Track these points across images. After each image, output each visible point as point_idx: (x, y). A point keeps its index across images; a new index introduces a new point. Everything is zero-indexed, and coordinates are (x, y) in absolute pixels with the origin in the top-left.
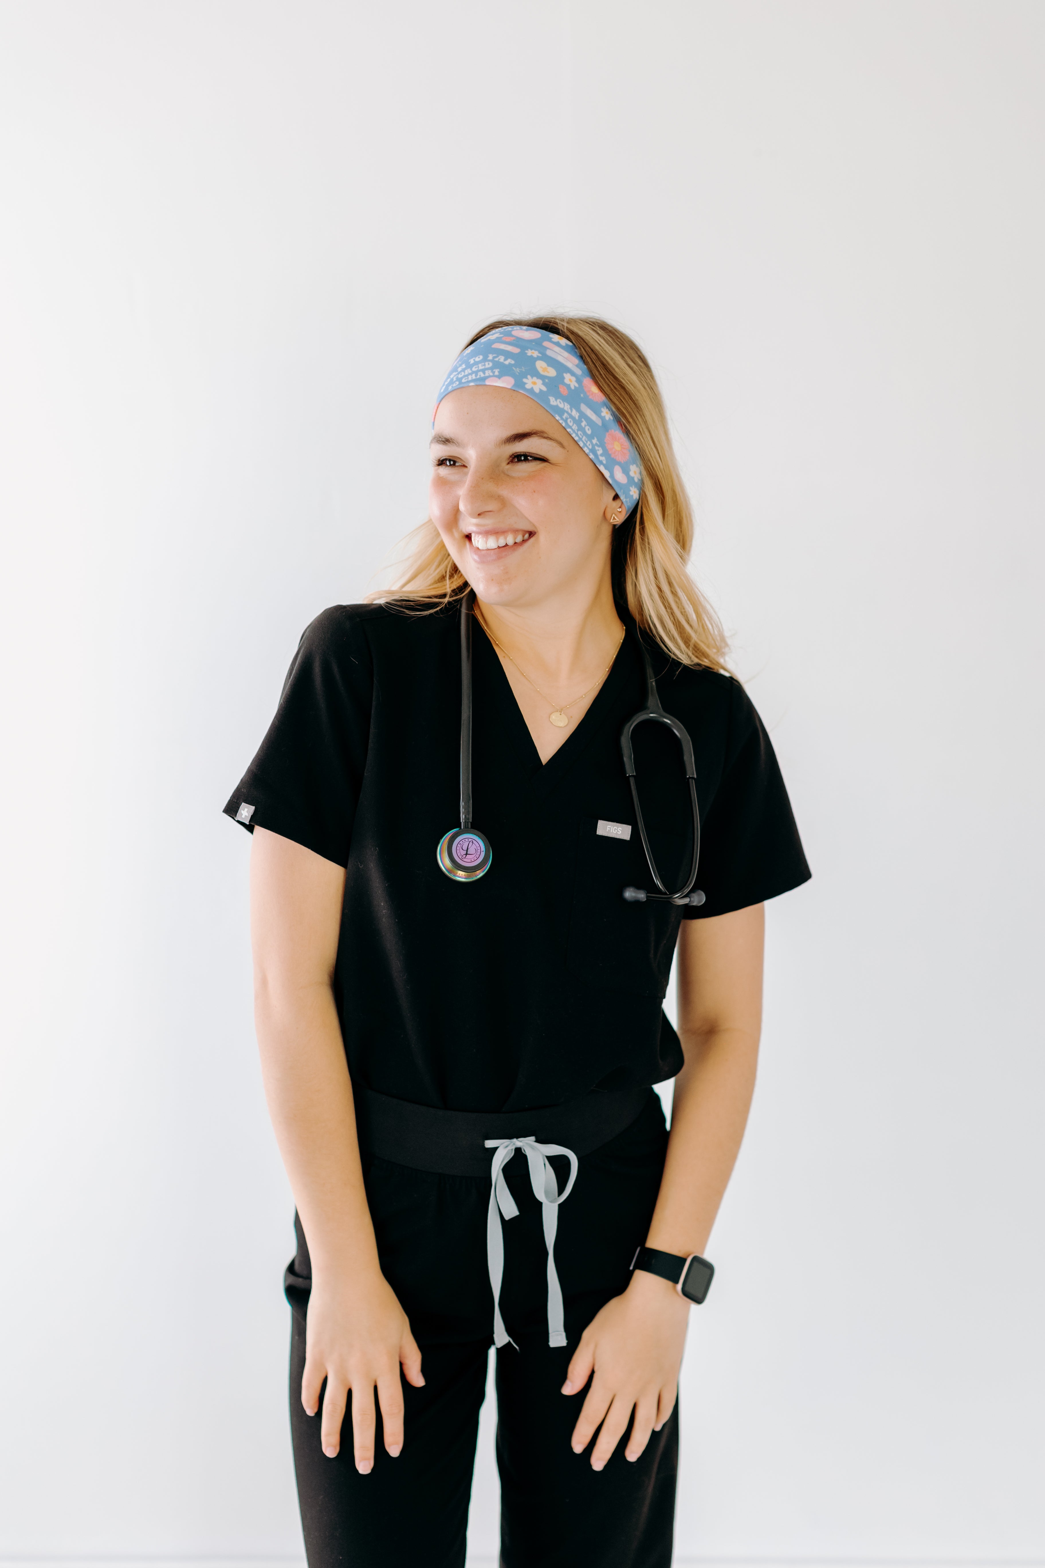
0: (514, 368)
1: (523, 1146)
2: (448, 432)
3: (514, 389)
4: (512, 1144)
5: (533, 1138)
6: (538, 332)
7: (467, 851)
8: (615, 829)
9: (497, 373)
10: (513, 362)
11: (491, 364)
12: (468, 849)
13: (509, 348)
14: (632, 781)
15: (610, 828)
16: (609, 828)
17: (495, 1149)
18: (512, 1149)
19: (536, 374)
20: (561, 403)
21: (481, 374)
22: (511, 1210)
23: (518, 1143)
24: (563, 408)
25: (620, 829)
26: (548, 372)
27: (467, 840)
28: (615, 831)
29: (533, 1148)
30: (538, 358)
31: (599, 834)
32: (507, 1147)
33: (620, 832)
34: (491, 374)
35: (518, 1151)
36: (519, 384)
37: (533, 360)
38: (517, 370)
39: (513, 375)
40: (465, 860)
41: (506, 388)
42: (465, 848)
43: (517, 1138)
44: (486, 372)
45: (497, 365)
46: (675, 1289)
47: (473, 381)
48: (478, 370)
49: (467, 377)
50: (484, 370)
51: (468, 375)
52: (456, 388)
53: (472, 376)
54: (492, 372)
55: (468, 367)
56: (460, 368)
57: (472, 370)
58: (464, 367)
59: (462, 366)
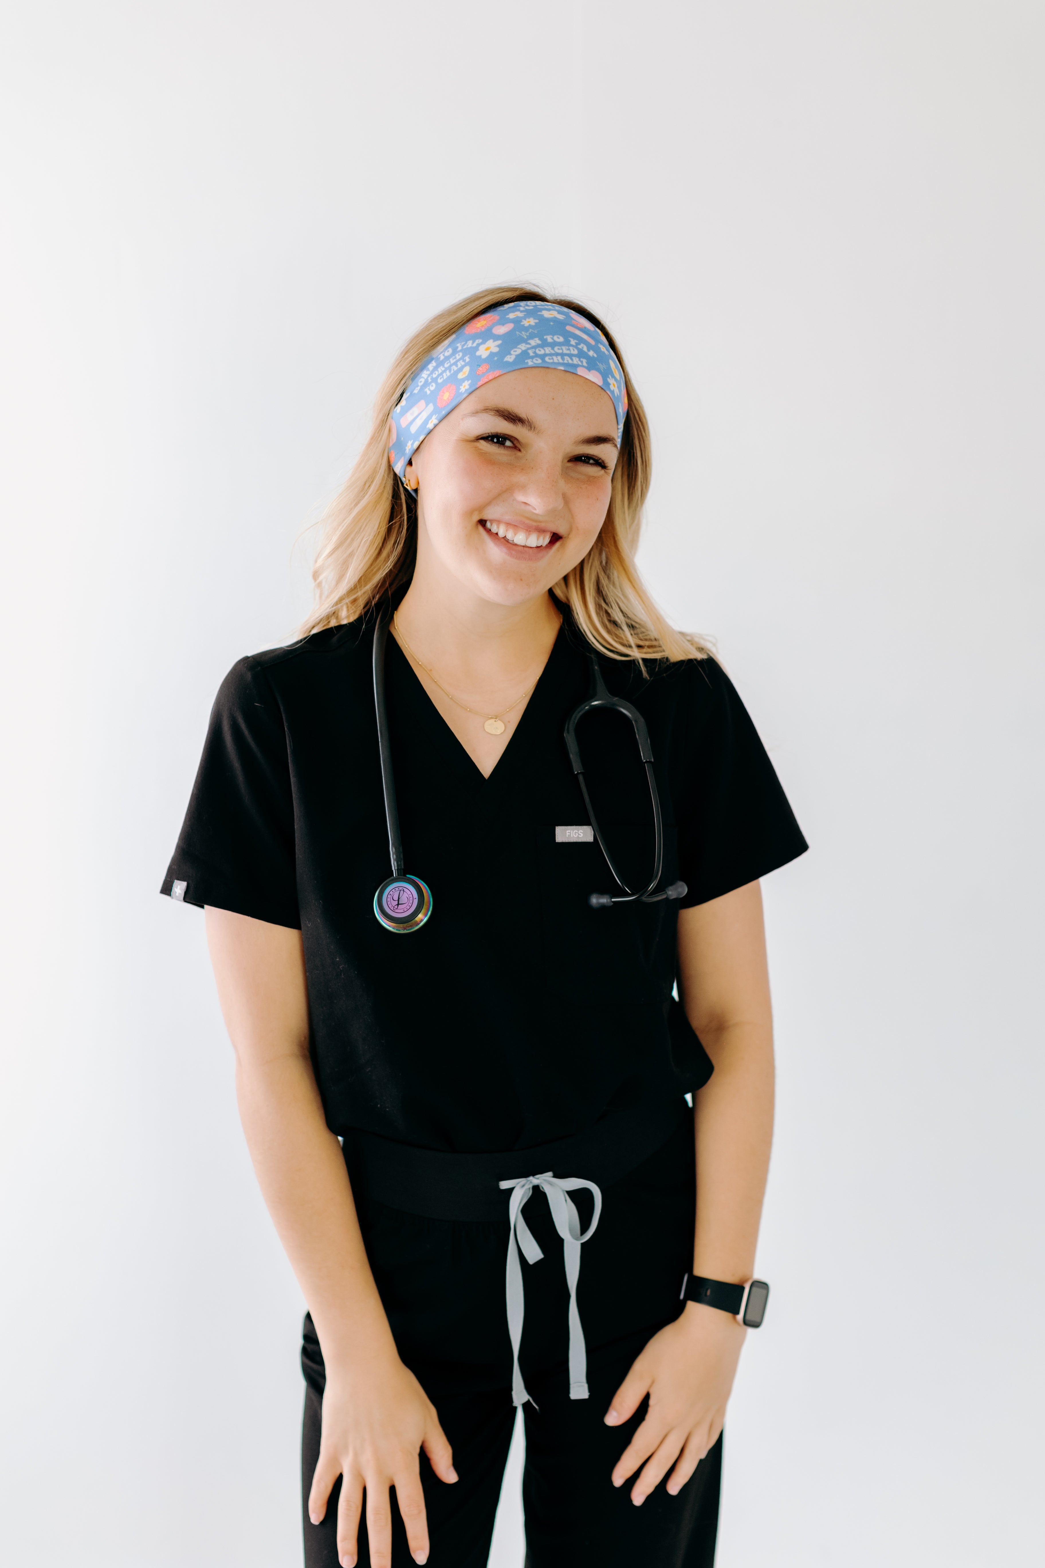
1: (541, 1183)
4: (529, 1182)
5: (550, 1174)
7: (398, 900)
8: (576, 833)
10: (595, 355)
12: (399, 898)
13: (585, 336)
14: (581, 778)
15: (570, 833)
16: (568, 832)
17: (511, 1190)
18: (529, 1188)
21: (567, 359)
22: (534, 1253)
23: (535, 1180)
25: (581, 832)
27: (397, 889)
28: (576, 835)
29: (551, 1184)
31: (559, 842)
32: (523, 1186)
33: (582, 835)
35: (536, 1189)
40: (396, 911)
42: (396, 898)
43: (534, 1175)
44: (574, 358)
46: (735, 1319)
47: (559, 364)
48: (562, 353)
49: (551, 357)
50: (571, 356)
51: (551, 355)
52: (540, 365)
53: (557, 358)
54: (580, 360)
55: (545, 343)
56: (534, 342)
57: (554, 351)
58: (539, 342)
59: (536, 341)
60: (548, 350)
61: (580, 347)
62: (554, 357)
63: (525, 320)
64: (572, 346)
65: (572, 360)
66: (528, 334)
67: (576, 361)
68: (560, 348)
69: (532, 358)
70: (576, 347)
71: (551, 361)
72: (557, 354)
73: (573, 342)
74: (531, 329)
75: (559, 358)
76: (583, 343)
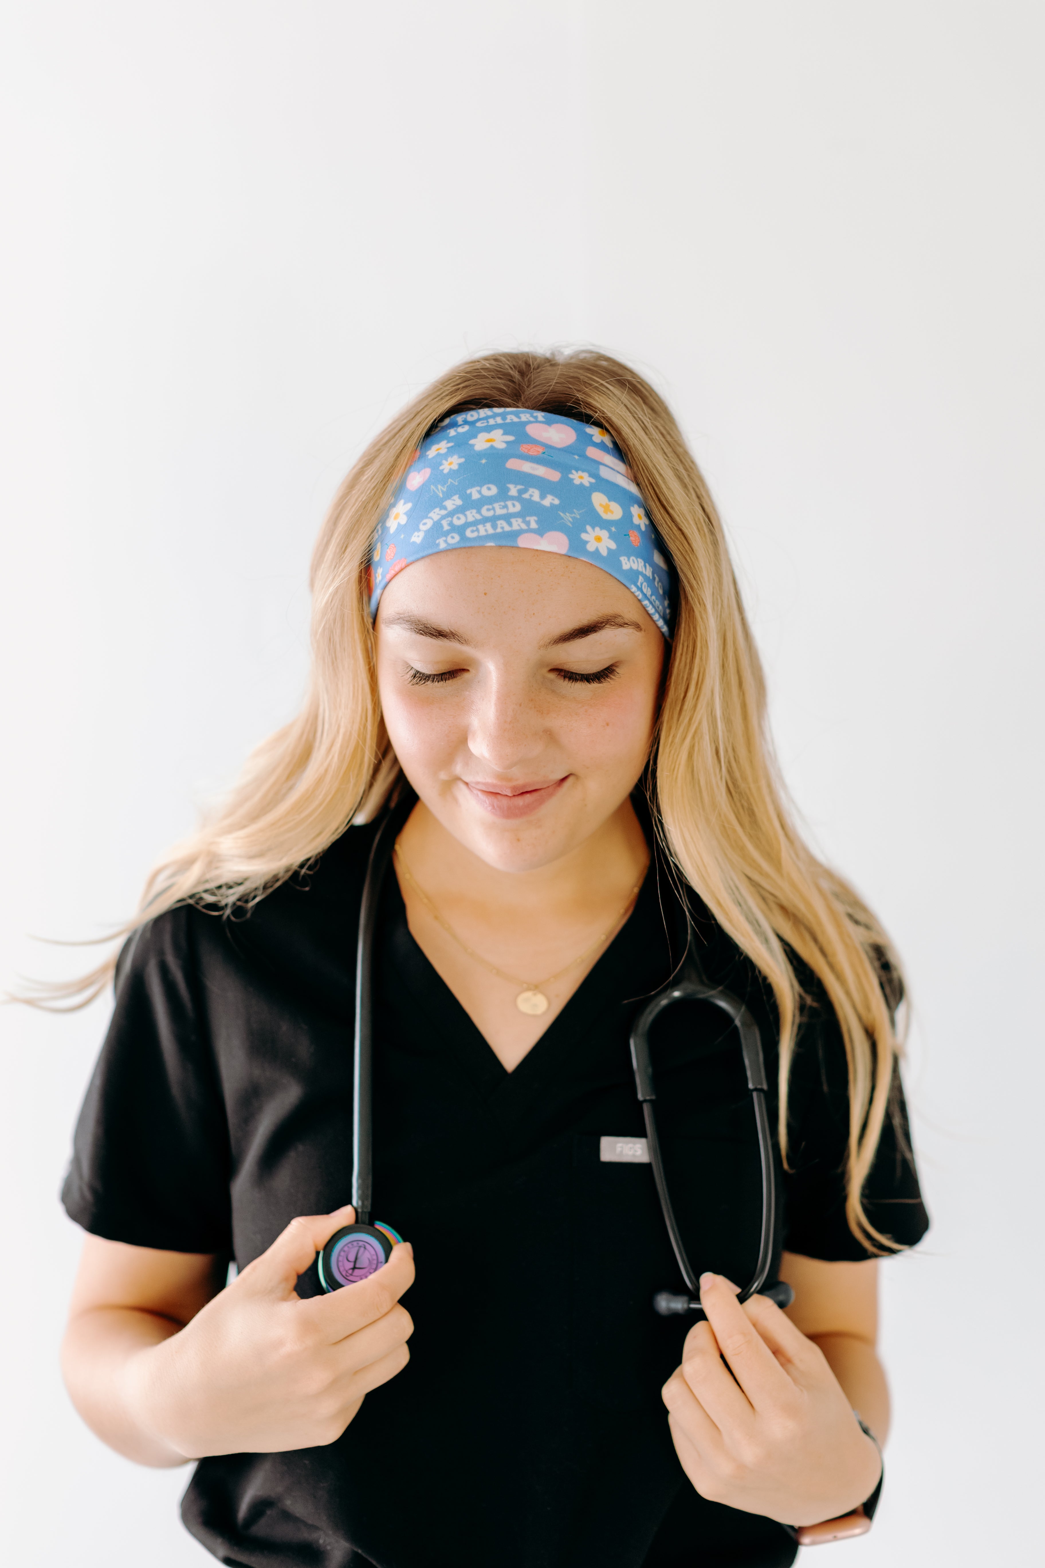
0: (562, 514)
2: (442, 621)
3: (570, 554)
6: (566, 424)
7: (355, 1262)
9: (534, 525)
10: (557, 502)
11: (518, 507)
12: (356, 1259)
13: (540, 471)
19: (598, 522)
20: (634, 562)
21: (502, 525)
24: (637, 570)
26: (612, 512)
27: (355, 1244)
30: (594, 488)
34: (524, 527)
36: (577, 545)
37: (585, 493)
38: (567, 518)
39: (563, 529)
40: (349, 1278)
41: (556, 553)
42: (352, 1257)
44: (513, 521)
45: (529, 508)
47: (488, 537)
48: (494, 515)
49: (475, 528)
50: (507, 518)
51: (475, 523)
52: (457, 546)
53: (484, 526)
54: (524, 522)
55: (468, 504)
56: (451, 504)
57: (481, 515)
58: (459, 502)
59: (454, 500)
60: (472, 515)
61: (526, 496)
62: (480, 527)
63: (447, 460)
64: (512, 498)
65: (510, 524)
66: (445, 490)
67: (517, 524)
68: (490, 507)
69: (446, 534)
70: (519, 498)
71: (475, 535)
72: (485, 520)
73: (513, 490)
74: (451, 479)
75: (488, 526)
76: (532, 487)
